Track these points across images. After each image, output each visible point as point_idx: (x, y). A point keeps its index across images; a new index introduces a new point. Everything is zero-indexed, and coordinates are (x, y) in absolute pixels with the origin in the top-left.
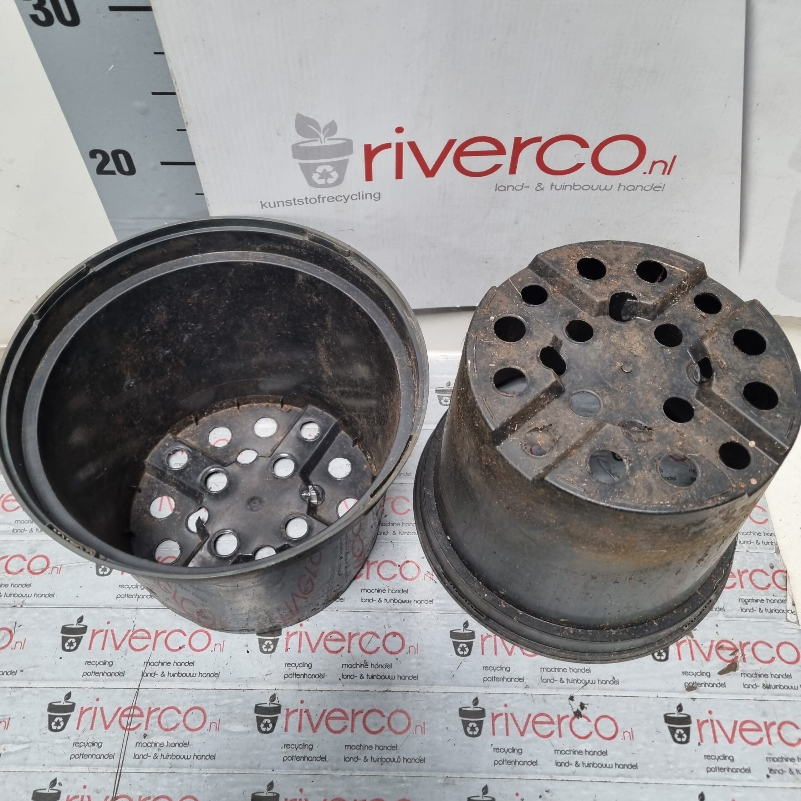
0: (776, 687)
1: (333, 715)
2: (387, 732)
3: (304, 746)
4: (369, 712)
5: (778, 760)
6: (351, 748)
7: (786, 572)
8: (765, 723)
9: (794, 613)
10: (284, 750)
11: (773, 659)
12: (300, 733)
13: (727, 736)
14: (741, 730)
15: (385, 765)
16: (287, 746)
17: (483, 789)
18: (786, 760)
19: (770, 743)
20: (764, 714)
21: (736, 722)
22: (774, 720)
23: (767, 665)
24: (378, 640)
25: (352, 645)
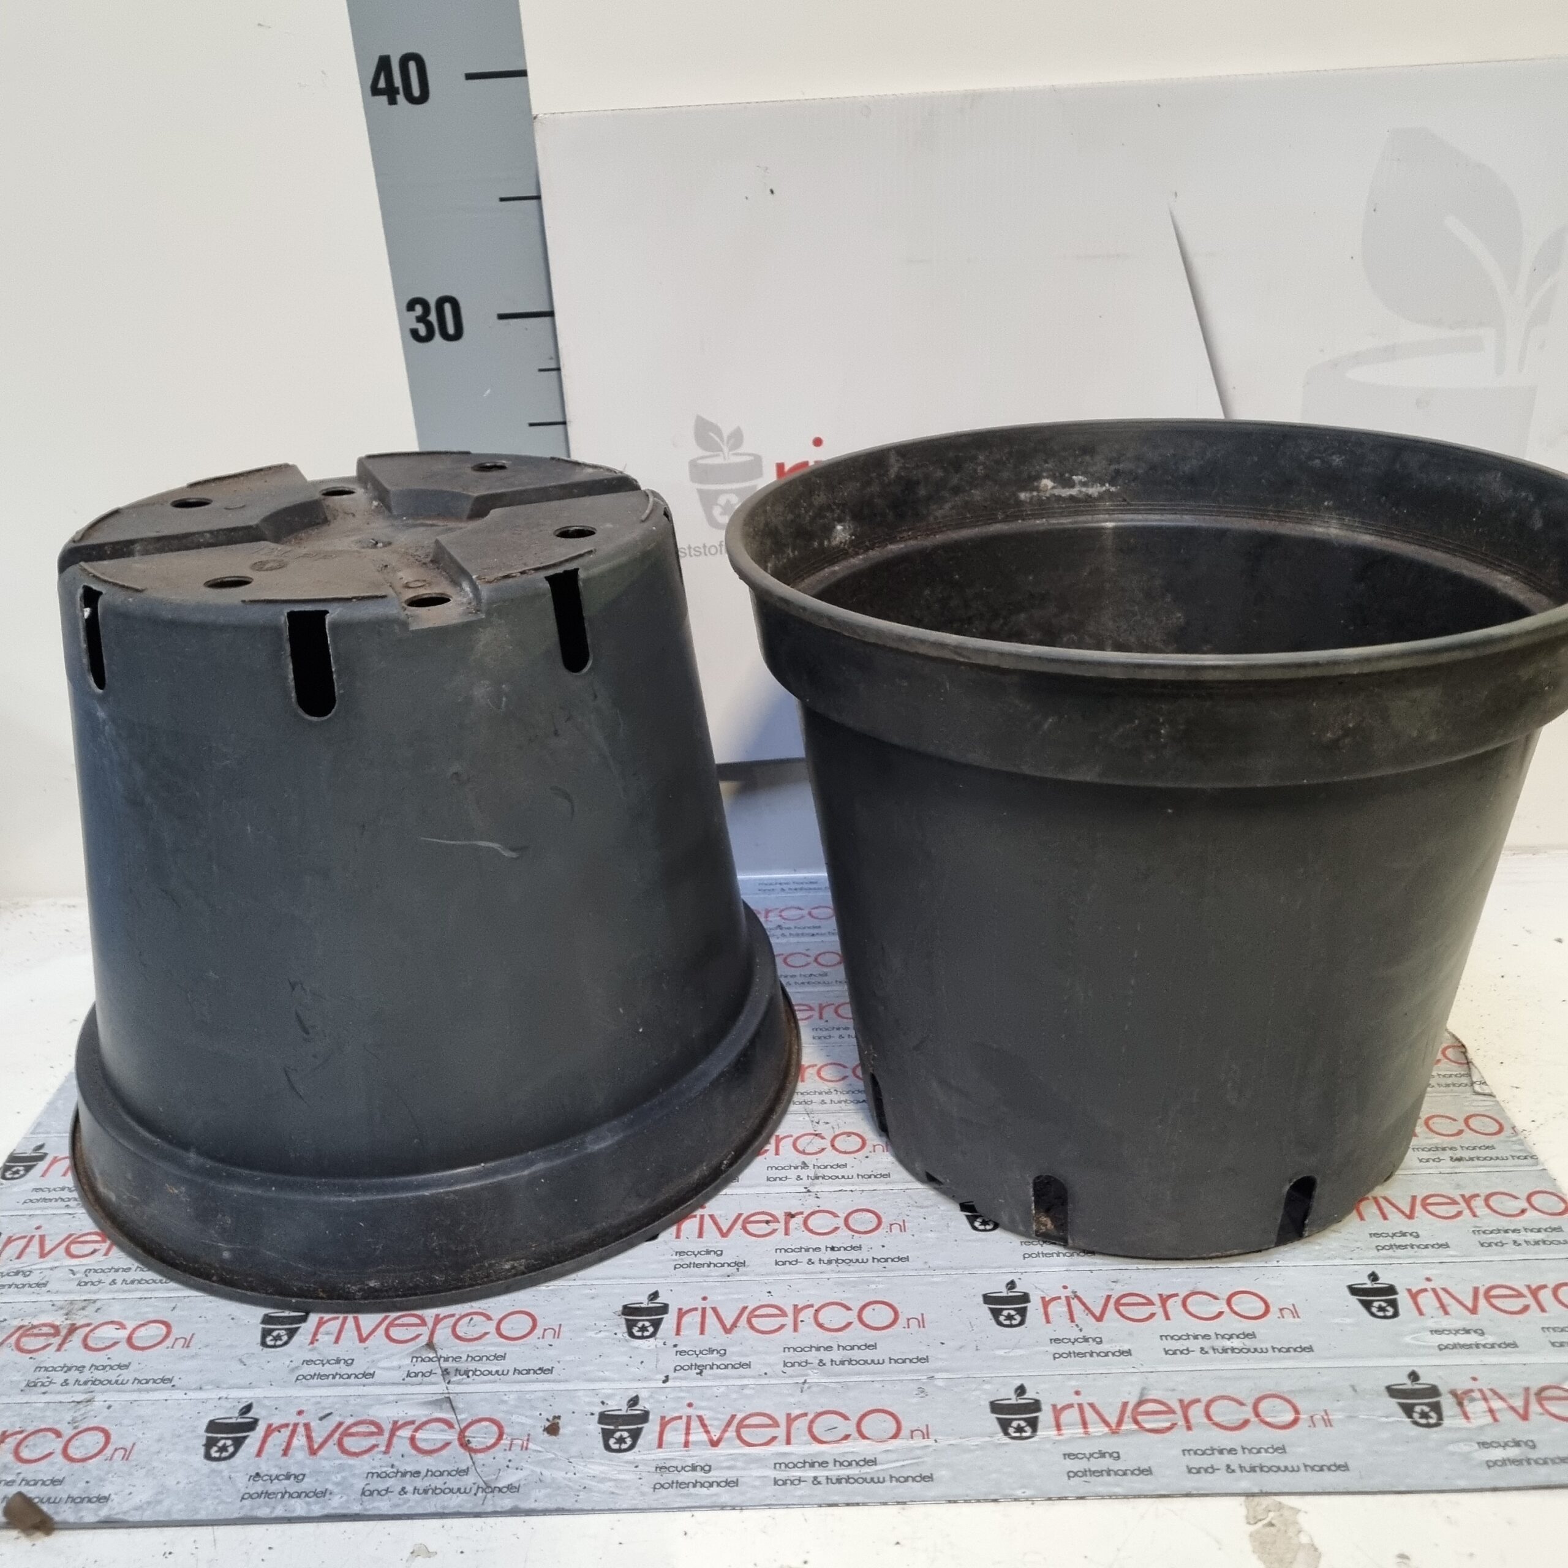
0: (1471, 1159)
1: (752, 1219)
2: (844, 1232)
3: (708, 1252)
4: (813, 1213)
5: (1491, 1232)
6: (786, 1251)
7: (1463, 1046)
8: (1463, 1196)
9: (1485, 1083)
10: (674, 1257)
11: (1460, 1132)
12: (701, 1239)
13: (1403, 1212)
14: (1425, 1206)
15: (843, 1267)
16: (680, 1253)
17: (1008, 1284)
18: (1506, 1231)
19: (1475, 1215)
20: (1458, 1186)
21: (1414, 1198)
22: (1477, 1192)
23: (1452, 1138)
24: (822, 1141)
25: (780, 1147)
